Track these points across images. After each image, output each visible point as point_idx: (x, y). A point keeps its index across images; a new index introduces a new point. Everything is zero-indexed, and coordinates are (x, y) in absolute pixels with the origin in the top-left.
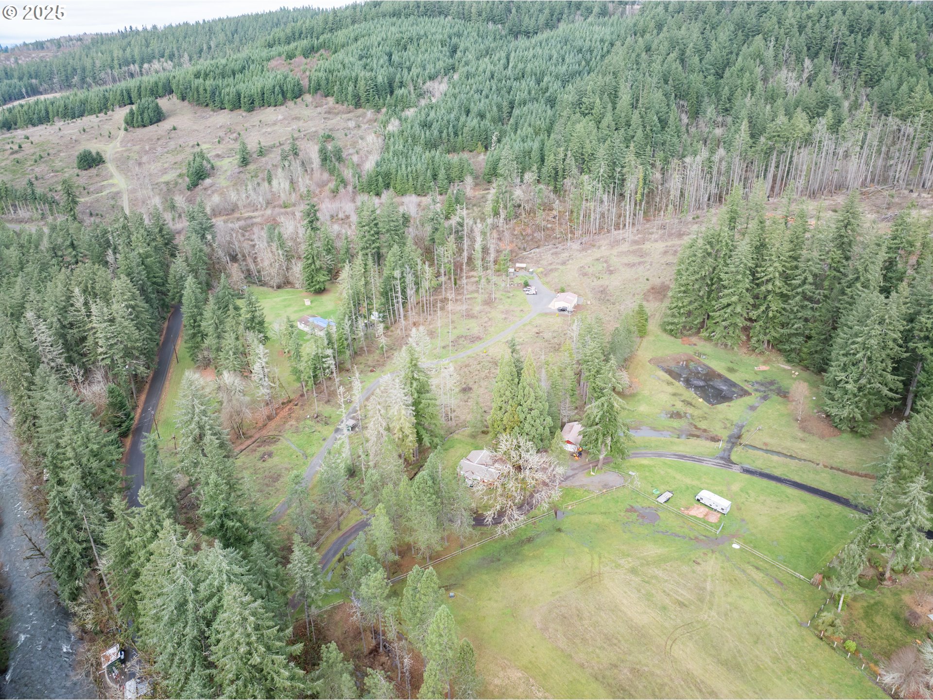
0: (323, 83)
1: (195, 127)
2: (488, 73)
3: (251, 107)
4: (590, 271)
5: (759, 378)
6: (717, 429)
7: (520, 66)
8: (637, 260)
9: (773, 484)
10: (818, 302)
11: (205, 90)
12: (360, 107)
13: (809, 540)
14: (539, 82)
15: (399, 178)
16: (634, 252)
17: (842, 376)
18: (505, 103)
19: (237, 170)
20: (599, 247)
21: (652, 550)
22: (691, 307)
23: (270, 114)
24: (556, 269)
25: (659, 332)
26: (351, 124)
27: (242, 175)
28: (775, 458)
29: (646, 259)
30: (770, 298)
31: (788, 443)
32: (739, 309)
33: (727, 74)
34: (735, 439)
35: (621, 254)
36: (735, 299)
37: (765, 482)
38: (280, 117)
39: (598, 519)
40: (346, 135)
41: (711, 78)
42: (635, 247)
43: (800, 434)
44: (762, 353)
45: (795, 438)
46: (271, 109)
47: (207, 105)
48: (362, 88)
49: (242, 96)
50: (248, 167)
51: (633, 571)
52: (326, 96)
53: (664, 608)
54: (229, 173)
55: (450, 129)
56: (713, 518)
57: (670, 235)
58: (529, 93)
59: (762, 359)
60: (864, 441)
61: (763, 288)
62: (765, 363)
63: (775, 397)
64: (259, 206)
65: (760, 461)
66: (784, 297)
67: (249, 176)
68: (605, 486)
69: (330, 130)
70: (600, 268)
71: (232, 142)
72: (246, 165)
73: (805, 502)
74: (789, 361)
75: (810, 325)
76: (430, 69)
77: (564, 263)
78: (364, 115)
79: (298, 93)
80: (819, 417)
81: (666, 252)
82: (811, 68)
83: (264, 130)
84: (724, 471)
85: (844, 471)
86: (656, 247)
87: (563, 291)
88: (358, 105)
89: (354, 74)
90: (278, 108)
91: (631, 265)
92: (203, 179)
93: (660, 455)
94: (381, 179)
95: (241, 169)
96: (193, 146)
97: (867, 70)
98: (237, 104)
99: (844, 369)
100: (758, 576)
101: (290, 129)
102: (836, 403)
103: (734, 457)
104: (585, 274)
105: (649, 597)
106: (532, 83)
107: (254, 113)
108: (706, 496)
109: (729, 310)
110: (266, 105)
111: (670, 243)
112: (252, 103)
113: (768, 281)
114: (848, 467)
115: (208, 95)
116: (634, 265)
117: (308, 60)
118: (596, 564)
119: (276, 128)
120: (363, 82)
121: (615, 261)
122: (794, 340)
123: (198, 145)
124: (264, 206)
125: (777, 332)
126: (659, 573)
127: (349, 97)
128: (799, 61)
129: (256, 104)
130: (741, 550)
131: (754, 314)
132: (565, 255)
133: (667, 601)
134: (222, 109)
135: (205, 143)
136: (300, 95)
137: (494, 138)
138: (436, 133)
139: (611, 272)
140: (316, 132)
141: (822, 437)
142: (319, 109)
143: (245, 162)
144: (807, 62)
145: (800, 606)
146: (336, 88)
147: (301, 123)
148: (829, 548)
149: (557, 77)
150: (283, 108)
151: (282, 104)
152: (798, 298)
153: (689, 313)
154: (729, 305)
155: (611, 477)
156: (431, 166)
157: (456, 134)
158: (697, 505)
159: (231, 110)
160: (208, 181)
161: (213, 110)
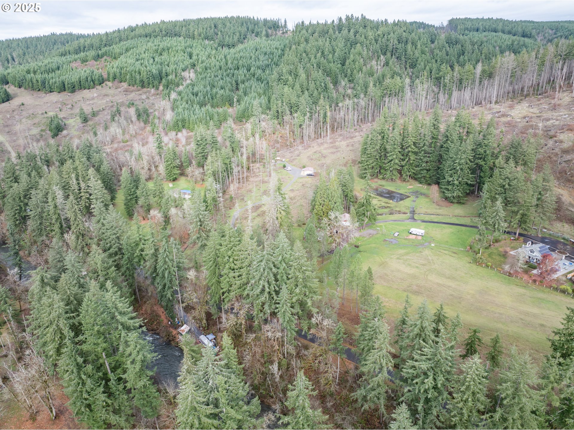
0: (118, 75)
1: (37, 103)
2: (218, 67)
3: (73, 89)
4: (314, 157)
5: (411, 191)
6: (403, 210)
7: (236, 62)
8: (335, 150)
9: (436, 224)
10: (431, 154)
11: (37, 81)
12: (144, 87)
13: (459, 239)
14: (248, 70)
15: (191, 122)
16: (332, 147)
17: (451, 179)
18: (234, 82)
19: (82, 125)
20: (313, 147)
21: (402, 251)
22: (373, 165)
23: (86, 93)
24: (296, 159)
25: (359, 179)
26: (144, 97)
27: (85, 128)
28: (432, 216)
29: (339, 149)
30: (410, 154)
31: (435, 211)
32: (397, 161)
33: (347, 63)
34: (413, 212)
35: (326, 149)
36: (395, 156)
37: (432, 224)
38: (95, 95)
39: (374, 245)
40: (143, 103)
41: (340, 65)
42: (332, 145)
43: (438, 207)
44: (408, 181)
45: (436, 209)
46: (86, 91)
47: (39, 90)
48: (145, 77)
49: (66, 84)
50: (88, 123)
51: (398, 258)
52: (121, 82)
53: (417, 267)
54: (76, 127)
55: (209, 96)
56: (420, 238)
57: (347, 138)
58: (245, 76)
59: (408, 184)
60: (463, 205)
61: (406, 150)
62: (410, 185)
63: (420, 196)
64: (107, 143)
65: (427, 218)
66: (416, 153)
67: (90, 128)
68: (370, 234)
69: (131, 100)
70: (318, 156)
71: (69, 110)
72: (87, 121)
73: (451, 228)
74: (421, 183)
75: (429, 164)
76: (182, 66)
77: (298, 156)
78: (150, 92)
79: (101, 81)
80: (442, 200)
81: (348, 146)
82: (384, 60)
83: (88, 103)
84: (414, 223)
85: (460, 216)
86: (343, 144)
87: (304, 167)
88: (143, 86)
89: (137, 69)
90: (91, 90)
91: (333, 153)
92: (61, 131)
93: (386, 221)
94: (180, 123)
95: (84, 124)
96: (42, 114)
97: (410, 60)
98: (62, 88)
99: (451, 176)
100: (446, 252)
101: (105, 101)
102: (450, 192)
103: (415, 218)
104: (312, 159)
105: (409, 265)
106: (245, 71)
107: (76, 93)
108: (414, 230)
109: (392, 162)
110: (83, 89)
111: (348, 142)
112: (74, 87)
113: (409, 146)
114: (461, 215)
115: (40, 84)
116: (335, 153)
117: (98, 63)
118: (382, 259)
119: (95, 101)
120: (145, 73)
121: (325, 152)
122: (422, 172)
123: (46, 113)
124: (110, 143)
125: (414, 170)
126: (408, 257)
127: (138, 82)
128: (378, 57)
129: (76, 87)
130: (435, 246)
131: (403, 163)
132: (297, 152)
133: (417, 265)
134: (51, 92)
135: (50, 111)
136: (103, 83)
137: (235, 100)
138: (202, 98)
139: (325, 157)
140: (122, 102)
141: (447, 207)
142: (119, 90)
143: (85, 120)
144: (382, 57)
145: (466, 258)
146: (128, 77)
147: (110, 98)
148: (467, 240)
149: (259, 68)
150: (94, 90)
151: (93, 88)
152: (423, 152)
153: (373, 168)
154: (392, 160)
155: (371, 231)
156: (208, 115)
157: (212, 98)
158: (411, 235)
159: (59, 93)
160: (65, 132)
161: (45, 93)
